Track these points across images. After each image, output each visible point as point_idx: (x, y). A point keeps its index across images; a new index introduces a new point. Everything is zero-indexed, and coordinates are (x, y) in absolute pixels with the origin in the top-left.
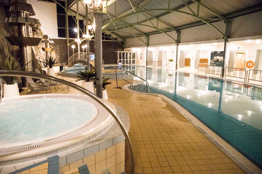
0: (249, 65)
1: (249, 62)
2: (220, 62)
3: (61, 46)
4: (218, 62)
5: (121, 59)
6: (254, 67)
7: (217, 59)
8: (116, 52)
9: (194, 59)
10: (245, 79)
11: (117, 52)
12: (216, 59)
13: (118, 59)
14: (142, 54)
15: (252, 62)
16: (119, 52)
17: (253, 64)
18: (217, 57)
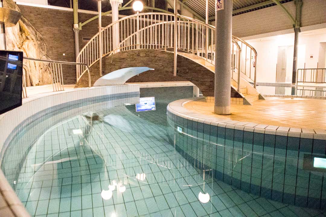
3: (55, 30)
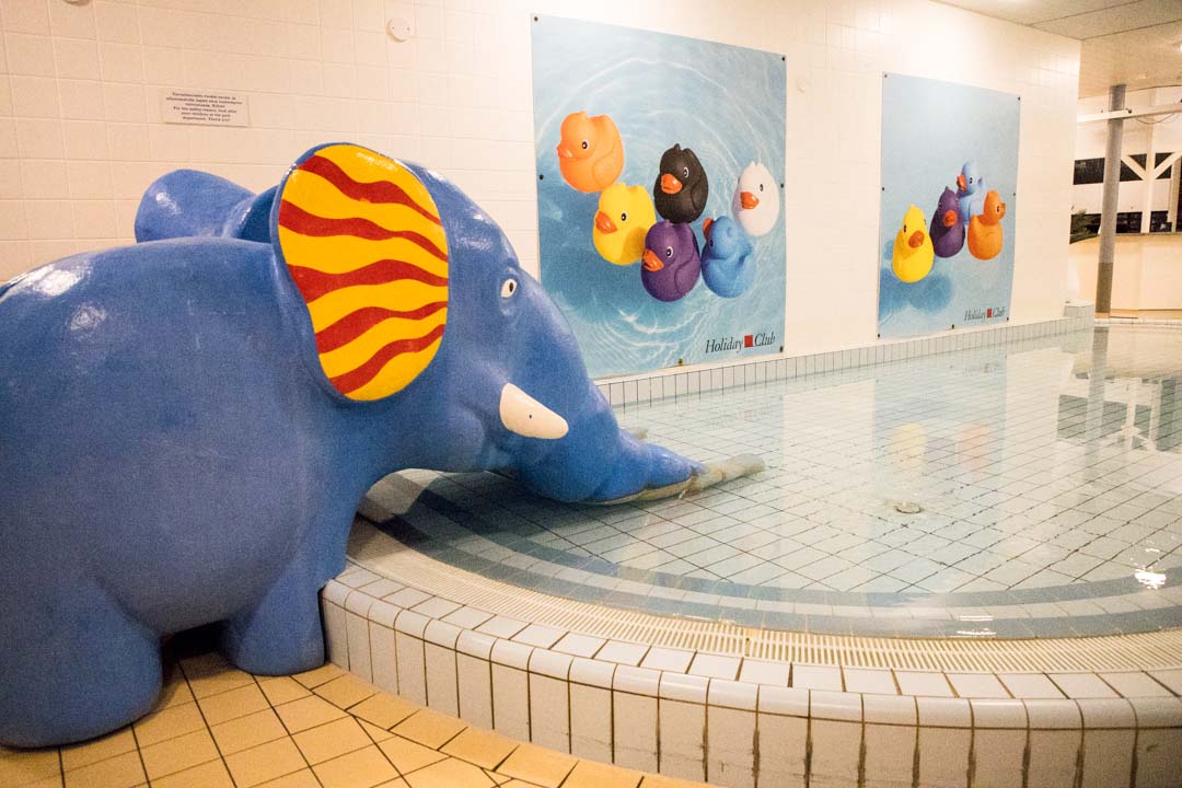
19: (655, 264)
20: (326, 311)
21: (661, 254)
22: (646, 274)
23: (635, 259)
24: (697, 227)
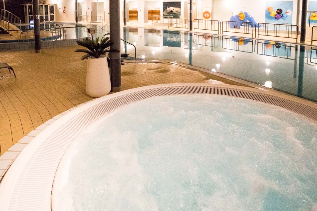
0: (206, 16)
1: (205, 13)
2: (174, 13)
4: (172, 13)
5: (32, 14)
6: (210, 18)
7: (171, 10)
8: (22, 4)
9: (143, 11)
10: (218, 31)
11: (24, 5)
12: (169, 10)
13: (26, 15)
14: (65, 7)
15: (208, 12)
16: (28, 5)
17: (210, 14)
18: (170, 8)
19: (276, 17)
20: (240, 17)
21: (277, 16)
22: (275, 17)
23: (274, 16)
24: (281, 14)
